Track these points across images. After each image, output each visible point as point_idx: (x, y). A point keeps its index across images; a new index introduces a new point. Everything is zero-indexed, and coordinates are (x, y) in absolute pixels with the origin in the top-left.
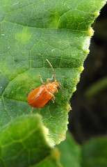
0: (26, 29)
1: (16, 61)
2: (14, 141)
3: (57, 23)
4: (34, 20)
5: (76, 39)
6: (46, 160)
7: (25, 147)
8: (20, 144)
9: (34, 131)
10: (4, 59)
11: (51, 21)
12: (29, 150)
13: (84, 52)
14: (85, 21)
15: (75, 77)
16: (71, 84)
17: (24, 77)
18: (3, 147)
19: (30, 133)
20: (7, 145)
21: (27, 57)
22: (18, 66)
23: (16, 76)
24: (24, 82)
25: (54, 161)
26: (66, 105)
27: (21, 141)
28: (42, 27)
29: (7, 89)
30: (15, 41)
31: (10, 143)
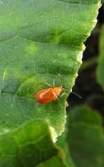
0: (33, 43)
1: (26, 68)
2: (29, 143)
3: (57, 39)
4: (40, 37)
5: (72, 53)
6: (54, 158)
7: (37, 147)
8: (33, 145)
9: (44, 136)
10: (17, 66)
11: (53, 38)
12: (41, 150)
13: (79, 63)
14: (79, 39)
15: (71, 82)
16: (68, 87)
17: (32, 80)
18: (20, 146)
19: (42, 137)
20: (23, 145)
21: (34, 65)
22: (28, 72)
23: (26, 79)
24: (32, 84)
25: (60, 160)
26: (64, 102)
27: (34, 142)
28: (46, 42)
29: (20, 89)
30: (25, 52)
31: (26, 144)
